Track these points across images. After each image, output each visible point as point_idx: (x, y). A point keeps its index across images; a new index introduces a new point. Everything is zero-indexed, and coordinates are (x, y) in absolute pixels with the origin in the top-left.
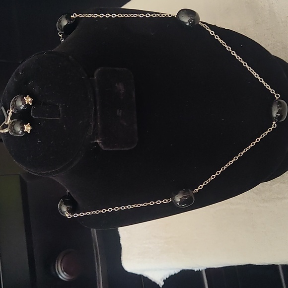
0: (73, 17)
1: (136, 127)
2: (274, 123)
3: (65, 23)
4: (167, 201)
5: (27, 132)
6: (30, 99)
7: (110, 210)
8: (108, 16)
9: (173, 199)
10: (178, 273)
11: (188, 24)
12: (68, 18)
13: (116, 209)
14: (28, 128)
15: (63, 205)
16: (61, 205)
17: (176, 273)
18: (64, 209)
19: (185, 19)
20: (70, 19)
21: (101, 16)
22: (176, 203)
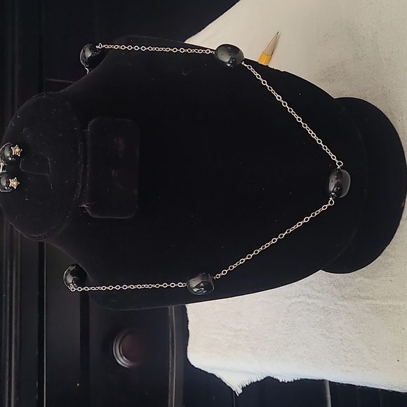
0: (98, 47)
1: (136, 192)
2: (331, 199)
3: (89, 54)
4: (181, 285)
5: (12, 187)
6: (17, 150)
7: (118, 287)
8: (137, 48)
9: (188, 284)
10: (262, 380)
11: (229, 65)
12: (93, 49)
13: (125, 287)
14: (14, 183)
15: (69, 274)
16: (67, 274)
17: (259, 380)
18: (70, 279)
19: (226, 58)
20: (96, 50)
21: (130, 48)
22: (192, 289)
